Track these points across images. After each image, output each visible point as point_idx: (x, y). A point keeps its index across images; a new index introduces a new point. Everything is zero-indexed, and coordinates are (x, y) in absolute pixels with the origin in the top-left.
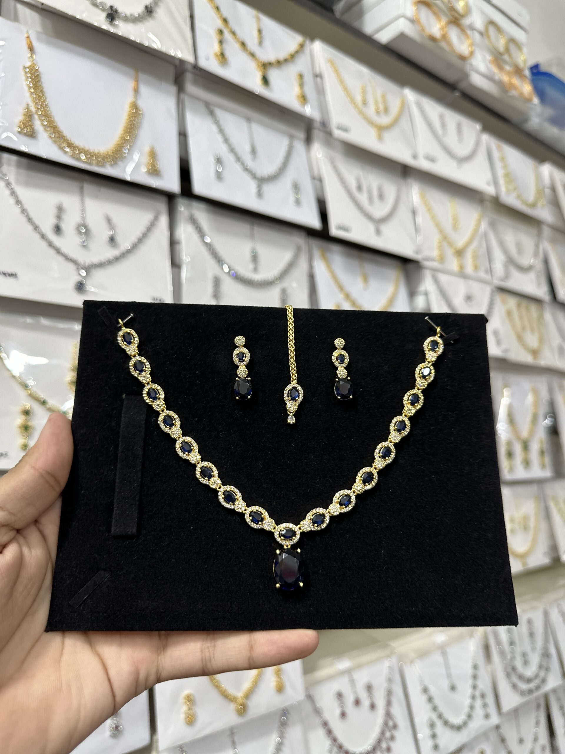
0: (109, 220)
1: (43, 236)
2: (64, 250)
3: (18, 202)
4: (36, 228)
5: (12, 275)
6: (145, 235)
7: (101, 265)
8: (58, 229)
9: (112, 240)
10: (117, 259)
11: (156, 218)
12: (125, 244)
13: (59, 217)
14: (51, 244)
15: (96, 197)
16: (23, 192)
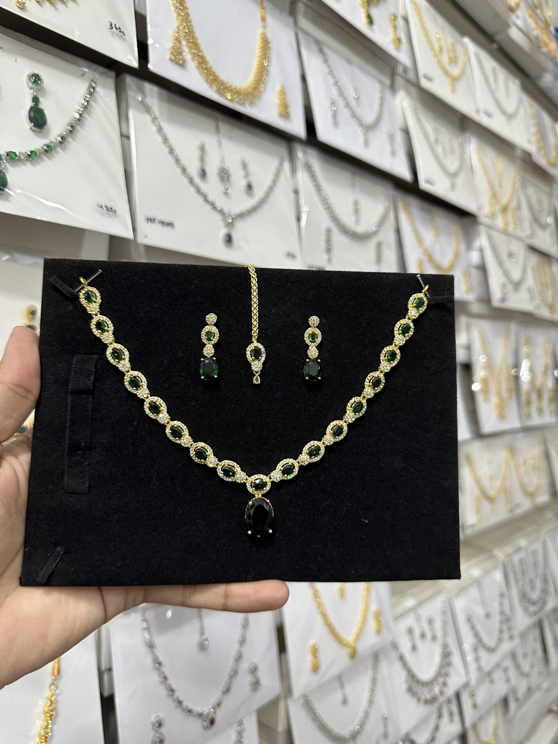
0: (245, 166)
1: (191, 181)
2: (210, 198)
3: (166, 140)
4: (184, 170)
5: (170, 225)
6: (275, 182)
7: (241, 216)
8: (203, 174)
9: (250, 187)
10: (254, 209)
11: (281, 164)
12: (259, 193)
13: (202, 159)
14: (198, 191)
15: (230, 138)
16: (169, 129)
